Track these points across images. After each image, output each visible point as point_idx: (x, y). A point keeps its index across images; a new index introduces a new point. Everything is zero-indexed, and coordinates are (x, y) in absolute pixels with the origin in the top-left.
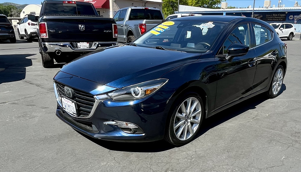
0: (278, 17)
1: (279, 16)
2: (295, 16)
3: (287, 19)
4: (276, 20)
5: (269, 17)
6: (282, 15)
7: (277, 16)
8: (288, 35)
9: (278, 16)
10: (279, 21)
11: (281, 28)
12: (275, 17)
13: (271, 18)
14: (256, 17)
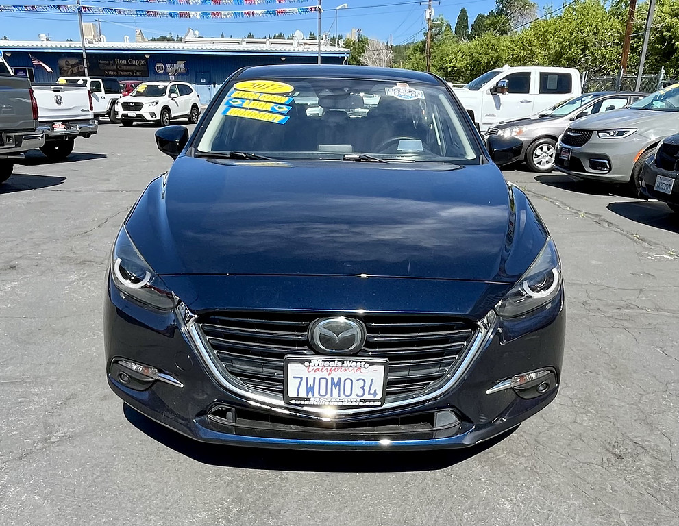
0: (129, 68)
1: (130, 65)
2: (168, 66)
3: (151, 74)
4: (125, 73)
5: (107, 67)
6: (137, 62)
7: (125, 65)
8: (188, 112)
9: (128, 64)
10: (133, 75)
11: (172, 95)
12: (124, 68)
13: (112, 68)
14: (72, 66)
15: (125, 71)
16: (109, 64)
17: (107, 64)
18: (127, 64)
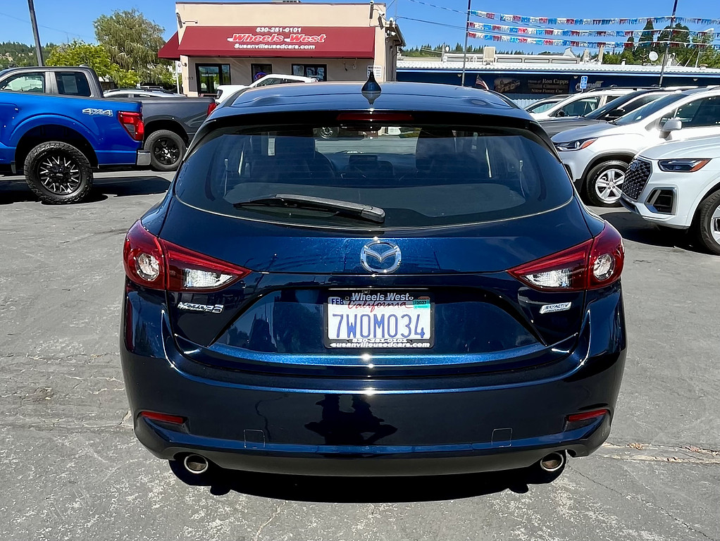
1: (555, 84)
3: (571, 91)
4: (549, 91)
5: (535, 86)
7: (550, 84)
12: (549, 87)
13: (538, 86)
14: (506, 85)
15: (548, 89)
16: (537, 83)
17: (534, 83)
18: (553, 84)
